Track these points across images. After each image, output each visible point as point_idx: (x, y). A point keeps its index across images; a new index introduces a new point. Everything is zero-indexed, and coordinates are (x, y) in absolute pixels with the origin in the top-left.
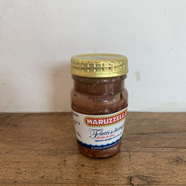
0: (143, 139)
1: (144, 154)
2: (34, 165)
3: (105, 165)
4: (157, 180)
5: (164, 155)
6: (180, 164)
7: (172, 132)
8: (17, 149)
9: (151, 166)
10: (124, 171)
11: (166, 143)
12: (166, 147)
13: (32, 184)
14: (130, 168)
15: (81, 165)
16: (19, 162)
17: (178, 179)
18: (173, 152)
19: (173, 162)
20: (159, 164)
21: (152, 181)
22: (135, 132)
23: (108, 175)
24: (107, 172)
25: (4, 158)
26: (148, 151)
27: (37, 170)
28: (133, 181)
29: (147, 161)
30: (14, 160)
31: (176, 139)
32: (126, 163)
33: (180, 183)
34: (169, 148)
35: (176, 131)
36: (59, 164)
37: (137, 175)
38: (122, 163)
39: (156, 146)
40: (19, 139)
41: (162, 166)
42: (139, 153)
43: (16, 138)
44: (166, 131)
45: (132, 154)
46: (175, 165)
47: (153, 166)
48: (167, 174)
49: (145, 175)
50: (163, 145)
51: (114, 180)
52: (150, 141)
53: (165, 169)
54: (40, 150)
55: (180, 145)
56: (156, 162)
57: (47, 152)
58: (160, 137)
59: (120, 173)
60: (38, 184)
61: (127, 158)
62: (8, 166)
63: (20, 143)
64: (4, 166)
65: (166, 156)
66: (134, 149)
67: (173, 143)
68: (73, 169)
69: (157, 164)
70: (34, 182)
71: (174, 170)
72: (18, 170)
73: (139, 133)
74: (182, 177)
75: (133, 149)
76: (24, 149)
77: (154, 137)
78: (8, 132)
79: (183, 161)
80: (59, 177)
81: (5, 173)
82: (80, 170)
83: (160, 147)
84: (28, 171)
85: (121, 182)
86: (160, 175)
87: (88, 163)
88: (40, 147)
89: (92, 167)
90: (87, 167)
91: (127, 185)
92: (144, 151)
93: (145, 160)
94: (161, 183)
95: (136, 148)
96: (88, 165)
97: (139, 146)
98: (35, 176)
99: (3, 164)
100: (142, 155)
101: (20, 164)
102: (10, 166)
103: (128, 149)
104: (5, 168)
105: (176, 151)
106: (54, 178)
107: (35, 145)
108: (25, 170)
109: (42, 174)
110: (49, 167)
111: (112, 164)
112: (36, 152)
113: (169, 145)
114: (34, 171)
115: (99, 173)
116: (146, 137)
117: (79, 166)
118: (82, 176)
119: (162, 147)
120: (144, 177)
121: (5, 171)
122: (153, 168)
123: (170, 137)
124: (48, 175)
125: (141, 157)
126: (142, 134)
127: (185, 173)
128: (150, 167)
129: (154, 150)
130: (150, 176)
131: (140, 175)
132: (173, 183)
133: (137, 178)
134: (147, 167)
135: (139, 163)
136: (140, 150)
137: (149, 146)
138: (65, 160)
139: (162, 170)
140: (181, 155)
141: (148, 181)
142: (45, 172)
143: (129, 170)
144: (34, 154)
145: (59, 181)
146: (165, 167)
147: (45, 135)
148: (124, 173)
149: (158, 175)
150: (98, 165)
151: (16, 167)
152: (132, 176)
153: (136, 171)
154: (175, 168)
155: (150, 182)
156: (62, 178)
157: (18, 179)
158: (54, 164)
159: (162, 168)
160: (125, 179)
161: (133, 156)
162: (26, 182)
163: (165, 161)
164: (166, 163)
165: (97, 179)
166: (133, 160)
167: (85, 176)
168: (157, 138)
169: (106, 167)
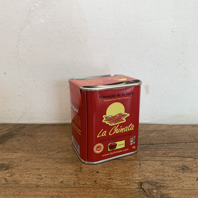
0: (152, 149)
1: (153, 163)
2: (53, 172)
3: (118, 172)
4: (165, 185)
5: (171, 163)
6: (186, 172)
7: (180, 143)
8: (36, 158)
9: (160, 173)
10: (135, 178)
11: (173, 153)
12: (173, 156)
13: (53, 188)
14: (141, 175)
15: (96, 171)
16: (39, 169)
17: (184, 184)
18: (180, 161)
19: (180, 170)
20: (167, 172)
21: (161, 186)
22: (145, 142)
23: (120, 180)
24: (120, 178)
25: (24, 165)
26: (157, 160)
27: (56, 176)
28: (143, 186)
29: (156, 168)
30: (34, 167)
31: (183, 149)
32: (137, 171)
33: (185, 188)
34: (176, 158)
35: (182, 142)
36: (76, 171)
37: (147, 181)
38: (133, 170)
39: (164, 155)
40: (36, 148)
41: (170, 173)
42: (149, 162)
43: (33, 147)
44: (174, 142)
45: (142, 163)
46: (181, 172)
47: (161, 173)
48: (174, 180)
49: (154, 181)
50: (171, 154)
51: (126, 185)
52: (159, 150)
53: (172, 176)
54: (57, 159)
55: (187, 155)
56: (164, 169)
57: (63, 160)
58: (168, 148)
59: (132, 179)
60: (58, 188)
61: (138, 166)
62: (29, 172)
63: (37, 152)
64: (26, 173)
65: (173, 164)
66: (144, 158)
67: (180, 152)
68: (89, 175)
69: (165, 171)
70: (54, 186)
71: (180, 177)
72: (39, 176)
73: (148, 143)
74: (187, 183)
75: (142, 158)
76: (42, 158)
77: (162, 148)
78: (25, 141)
79: (188, 169)
80: (76, 182)
81: (27, 178)
82: (96, 176)
83: (168, 156)
84: (48, 177)
85: (133, 187)
86: (167, 181)
87: (102, 170)
88: (57, 156)
89: (106, 174)
90: (102, 174)
91: (138, 189)
92: (153, 160)
93: (154, 167)
94: (168, 188)
95: (146, 157)
96: (102, 172)
97: (148, 156)
98: (55, 181)
99: (24, 170)
100: (151, 163)
101: (40, 171)
102: (31, 172)
103: (139, 158)
104: (26, 174)
105: (182, 160)
106: (72, 182)
107: (51, 154)
108: (45, 176)
109: (62, 180)
110: (67, 173)
111: (124, 171)
112: (54, 160)
113: (176, 154)
114: (53, 177)
115: (113, 179)
116: (155, 147)
117: (94, 173)
118: (97, 182)
119: (169, 157)
120: (154, 183)
121: (28, 177)
122: (161, 175)
123: (177, 147)
124: (67, 181)
125: (150, 165)
126: (151, 144)
127: (190, 179)
128: (158, 174)
129: (162, 159)
130: (159, 181)
131: (150, 181)
132: (179, 188)
133: (147, 183)
134: (155, 174)
135: (149, 171)
136: (150, 159)
137: (158, 156)
138: (81, 167)
139: (169, 176)
140: (187, 164)
141: (156, 186)
142: (64, 178)
143: (140, 176)
144: (52, 162)
145: (77, 185)
146: (172, 174)
147: (60, 145)
148: (136, 179)
149: (166, 181)
150: (112, 172)
151: (37, 173)
152: (142, 181)
153: (146, 178)
154: (181, 175)
155: (158, 186)
156: (79, 183)
157: (40, 184)
158: (71, 171)
159: (170, 175)
160: (136, 184)
161: (143, 164)
162: (47, 186)
163: (172, 169)
164: (174, 170)
165: (111, 184)
166: (143, 168)
167: (100, 181)
168: (165, 149)
169: (119, 173)
